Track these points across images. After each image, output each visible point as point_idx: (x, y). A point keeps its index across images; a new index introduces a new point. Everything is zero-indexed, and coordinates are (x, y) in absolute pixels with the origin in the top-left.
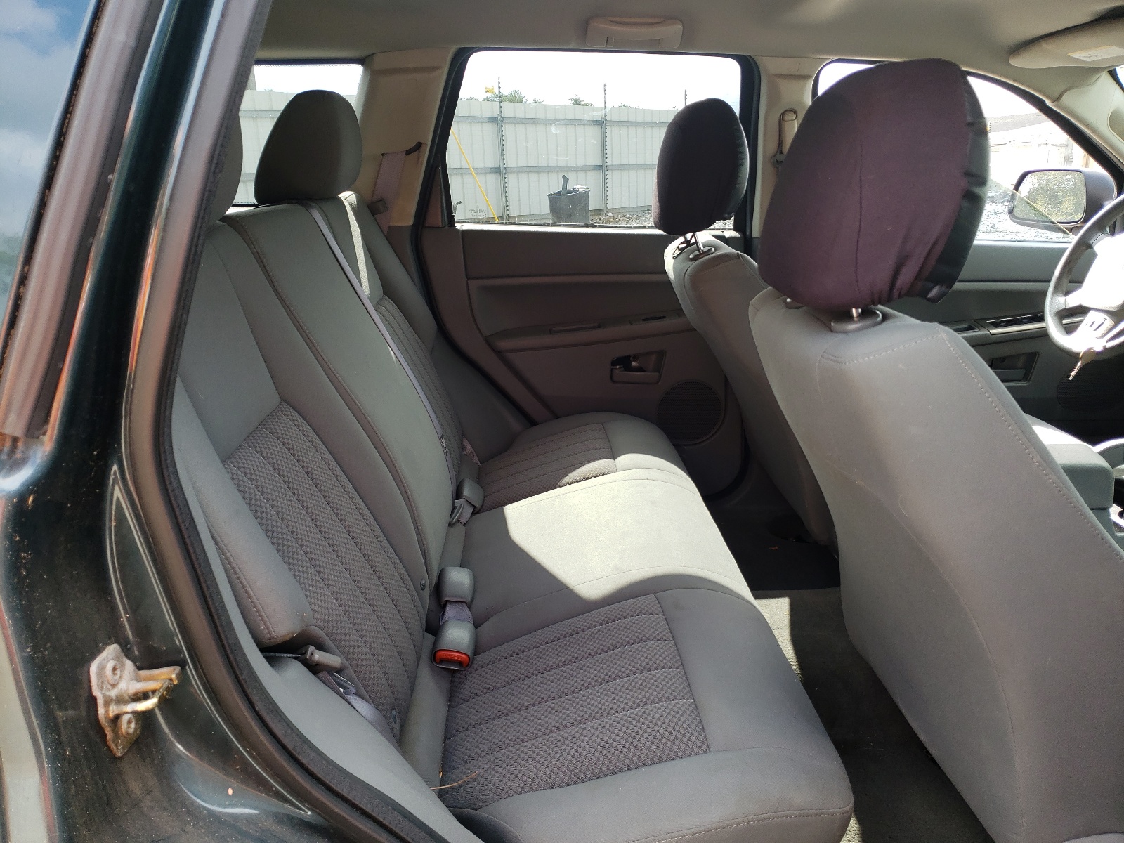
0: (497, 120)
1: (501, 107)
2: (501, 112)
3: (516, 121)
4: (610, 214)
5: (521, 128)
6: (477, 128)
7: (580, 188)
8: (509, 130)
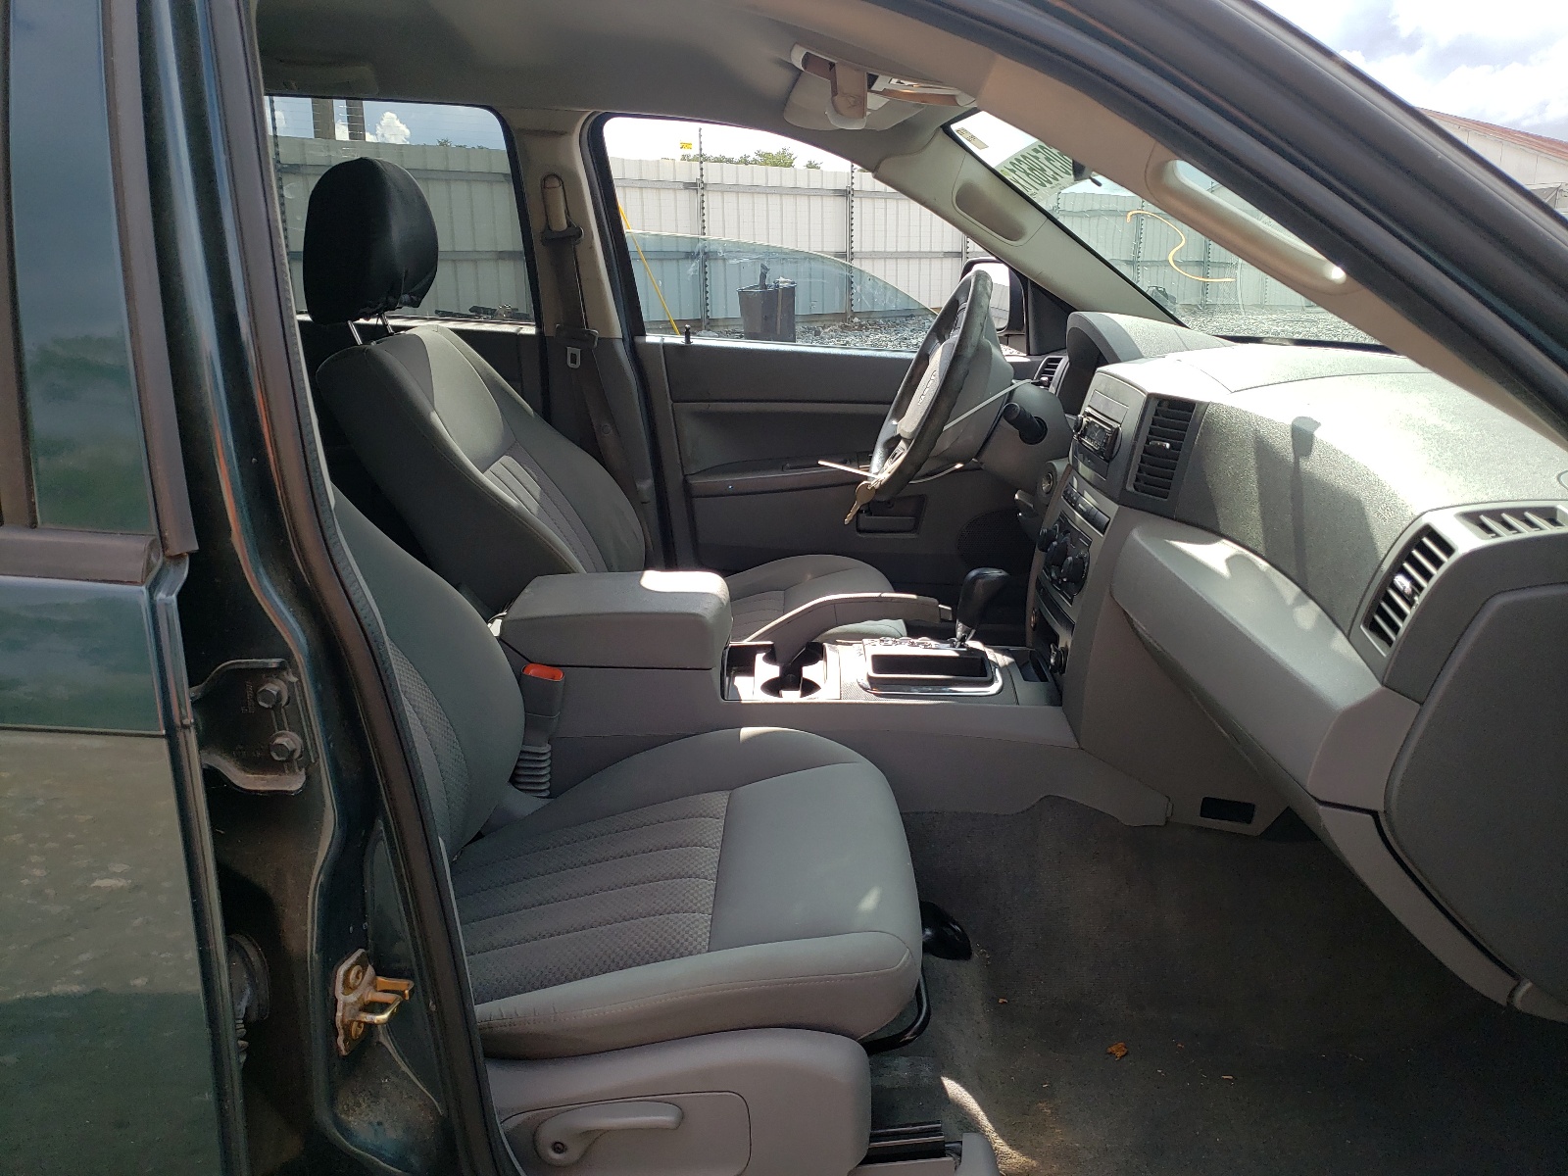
0: (696, 187)
1: (702, 169)
2: (702, 176)
3: (723, 189)
4: (856, 320)
5: (730, 198)
6: (667, 197)
7: (784, 282)
8: (713, 200)
